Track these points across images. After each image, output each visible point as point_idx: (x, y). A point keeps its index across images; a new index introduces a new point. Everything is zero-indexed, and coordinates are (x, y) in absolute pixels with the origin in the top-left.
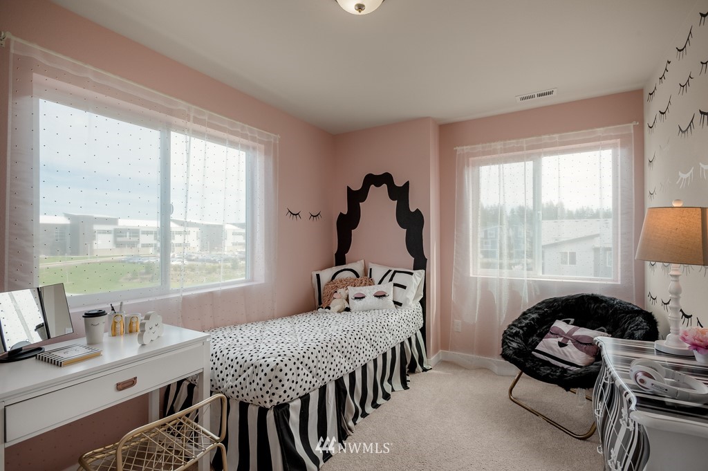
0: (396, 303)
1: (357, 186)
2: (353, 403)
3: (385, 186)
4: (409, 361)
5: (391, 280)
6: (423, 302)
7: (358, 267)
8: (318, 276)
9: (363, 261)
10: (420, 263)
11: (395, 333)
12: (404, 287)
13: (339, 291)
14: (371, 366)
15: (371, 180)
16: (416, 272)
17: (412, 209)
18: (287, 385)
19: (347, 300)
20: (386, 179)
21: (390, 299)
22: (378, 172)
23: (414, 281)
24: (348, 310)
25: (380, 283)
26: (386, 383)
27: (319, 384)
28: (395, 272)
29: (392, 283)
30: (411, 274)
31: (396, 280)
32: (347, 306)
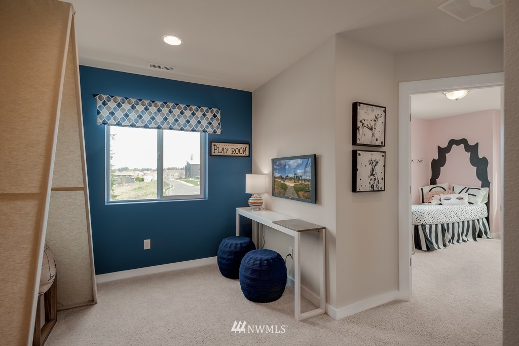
0: (469, 203)
1: (444, 145)
2: (449, 236)
3: (462, 145)
4: (478, 231)
5: (467, 192)
6: (487, 204)
7: (445, 186)
8: (422, 189)
9: (448, 183)
10: (486, 183)
11: (470, 215)
12: (475, 196)
13: (435, 196)
14: (456, 225)
15: (452, 142)
16: (483, 189)
17: (480, 156)
18: (425, 219)
19: (440, 200)
20: (464, 141)
21: (466, 201)
22: (458, 137)
23: (481, 193)
24: (440, 204)
25: (460, 193)
26: (464, 237)
27: (436, 223)
28: (469, 188)
29: (467, 193)
30: (480, 189)
31: (469, 192)
32: (440, 202)
